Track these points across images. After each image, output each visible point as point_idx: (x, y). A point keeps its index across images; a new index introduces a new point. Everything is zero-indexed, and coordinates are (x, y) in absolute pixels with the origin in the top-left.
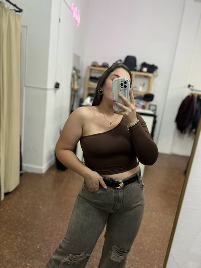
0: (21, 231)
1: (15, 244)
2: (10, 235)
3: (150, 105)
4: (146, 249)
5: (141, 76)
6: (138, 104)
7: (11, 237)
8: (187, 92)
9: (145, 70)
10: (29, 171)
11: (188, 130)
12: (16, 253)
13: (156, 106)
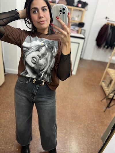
0: (10, 109)
1: (7, 117)
2: (4, 111)
3: (82, 30)
4: (78, 116)
5: (77, 10)
6: (75, 29)
7: (4, 113)
8: (105, 22)
9: (80, 5)
10: (10, 72)
11: (102, 46)
12: (9, 121)
13: (85, 30)
